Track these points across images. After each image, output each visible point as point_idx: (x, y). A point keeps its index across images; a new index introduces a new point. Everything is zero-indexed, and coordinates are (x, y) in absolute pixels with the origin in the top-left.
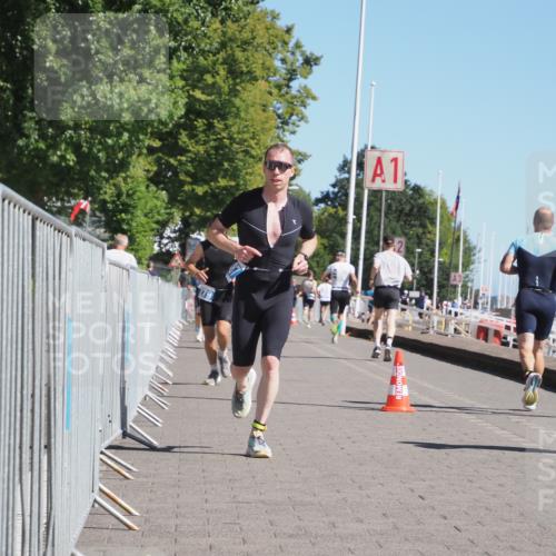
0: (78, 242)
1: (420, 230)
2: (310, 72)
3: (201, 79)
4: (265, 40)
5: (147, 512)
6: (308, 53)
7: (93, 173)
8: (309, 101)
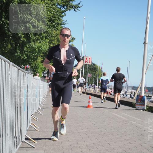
0: (27, 74)
1: (95, 72)
2: (73, 41)
3: (51, 42)
5: (40, 127)
6: (73, 37)
7: (30, 60)
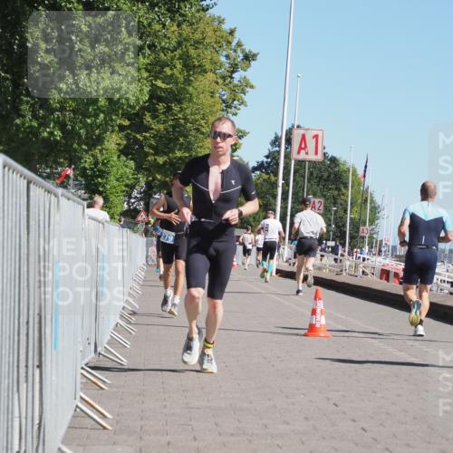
0: (63, 201)
1: (336, 193)
2: (249, 66)
3: (161, 72)
4: (213, 40)
5: (118, 415)
6: (247, 51)
7: (75, 146)
8: (248, 89)
